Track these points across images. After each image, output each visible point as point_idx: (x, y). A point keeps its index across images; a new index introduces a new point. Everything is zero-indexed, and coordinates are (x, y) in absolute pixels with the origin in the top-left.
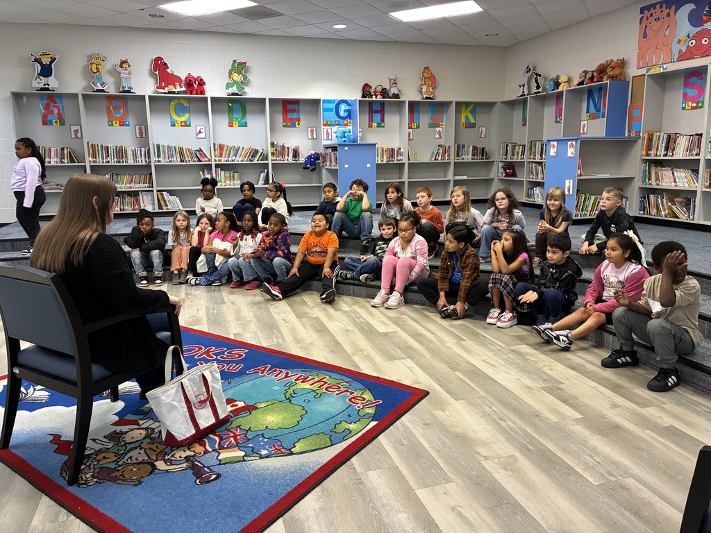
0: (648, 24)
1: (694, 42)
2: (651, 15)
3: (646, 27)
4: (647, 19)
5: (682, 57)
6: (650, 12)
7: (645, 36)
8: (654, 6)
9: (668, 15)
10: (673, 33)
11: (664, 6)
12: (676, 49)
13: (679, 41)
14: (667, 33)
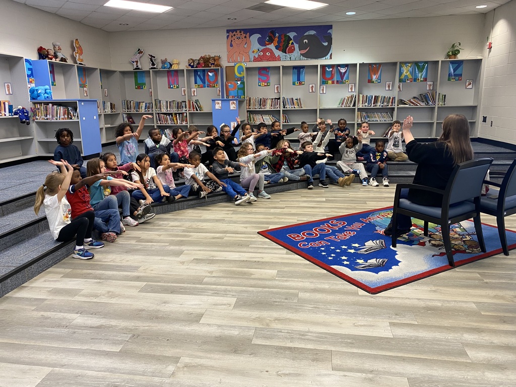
0: (233, 40)
1: (262, 53)
2: (234, 35)
3: (232, 41)
4: (232, 37)
5: (255, 60)
6: (234, 34)
7: (231, 45)
8: (236, 31)
9: (245, 37)
10: (249, 47)
11: (242, 32)
12: (252, 56)
13: (253, 52)
14: (246, 46)
